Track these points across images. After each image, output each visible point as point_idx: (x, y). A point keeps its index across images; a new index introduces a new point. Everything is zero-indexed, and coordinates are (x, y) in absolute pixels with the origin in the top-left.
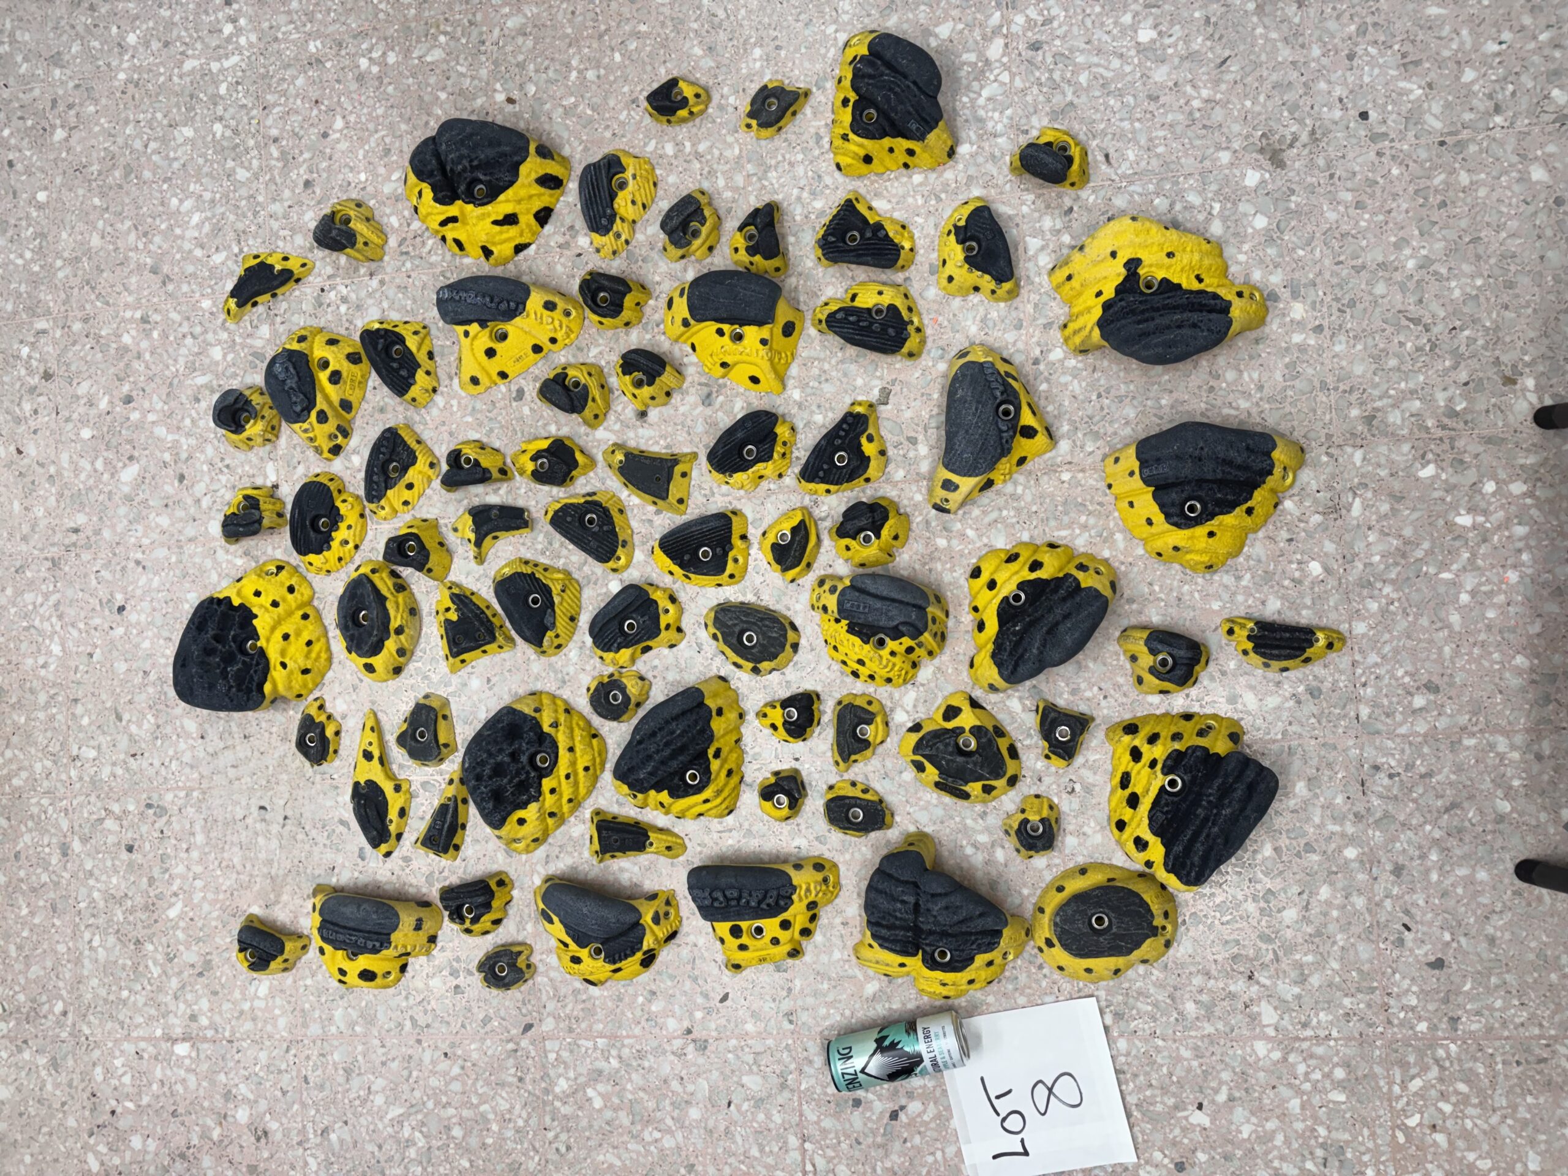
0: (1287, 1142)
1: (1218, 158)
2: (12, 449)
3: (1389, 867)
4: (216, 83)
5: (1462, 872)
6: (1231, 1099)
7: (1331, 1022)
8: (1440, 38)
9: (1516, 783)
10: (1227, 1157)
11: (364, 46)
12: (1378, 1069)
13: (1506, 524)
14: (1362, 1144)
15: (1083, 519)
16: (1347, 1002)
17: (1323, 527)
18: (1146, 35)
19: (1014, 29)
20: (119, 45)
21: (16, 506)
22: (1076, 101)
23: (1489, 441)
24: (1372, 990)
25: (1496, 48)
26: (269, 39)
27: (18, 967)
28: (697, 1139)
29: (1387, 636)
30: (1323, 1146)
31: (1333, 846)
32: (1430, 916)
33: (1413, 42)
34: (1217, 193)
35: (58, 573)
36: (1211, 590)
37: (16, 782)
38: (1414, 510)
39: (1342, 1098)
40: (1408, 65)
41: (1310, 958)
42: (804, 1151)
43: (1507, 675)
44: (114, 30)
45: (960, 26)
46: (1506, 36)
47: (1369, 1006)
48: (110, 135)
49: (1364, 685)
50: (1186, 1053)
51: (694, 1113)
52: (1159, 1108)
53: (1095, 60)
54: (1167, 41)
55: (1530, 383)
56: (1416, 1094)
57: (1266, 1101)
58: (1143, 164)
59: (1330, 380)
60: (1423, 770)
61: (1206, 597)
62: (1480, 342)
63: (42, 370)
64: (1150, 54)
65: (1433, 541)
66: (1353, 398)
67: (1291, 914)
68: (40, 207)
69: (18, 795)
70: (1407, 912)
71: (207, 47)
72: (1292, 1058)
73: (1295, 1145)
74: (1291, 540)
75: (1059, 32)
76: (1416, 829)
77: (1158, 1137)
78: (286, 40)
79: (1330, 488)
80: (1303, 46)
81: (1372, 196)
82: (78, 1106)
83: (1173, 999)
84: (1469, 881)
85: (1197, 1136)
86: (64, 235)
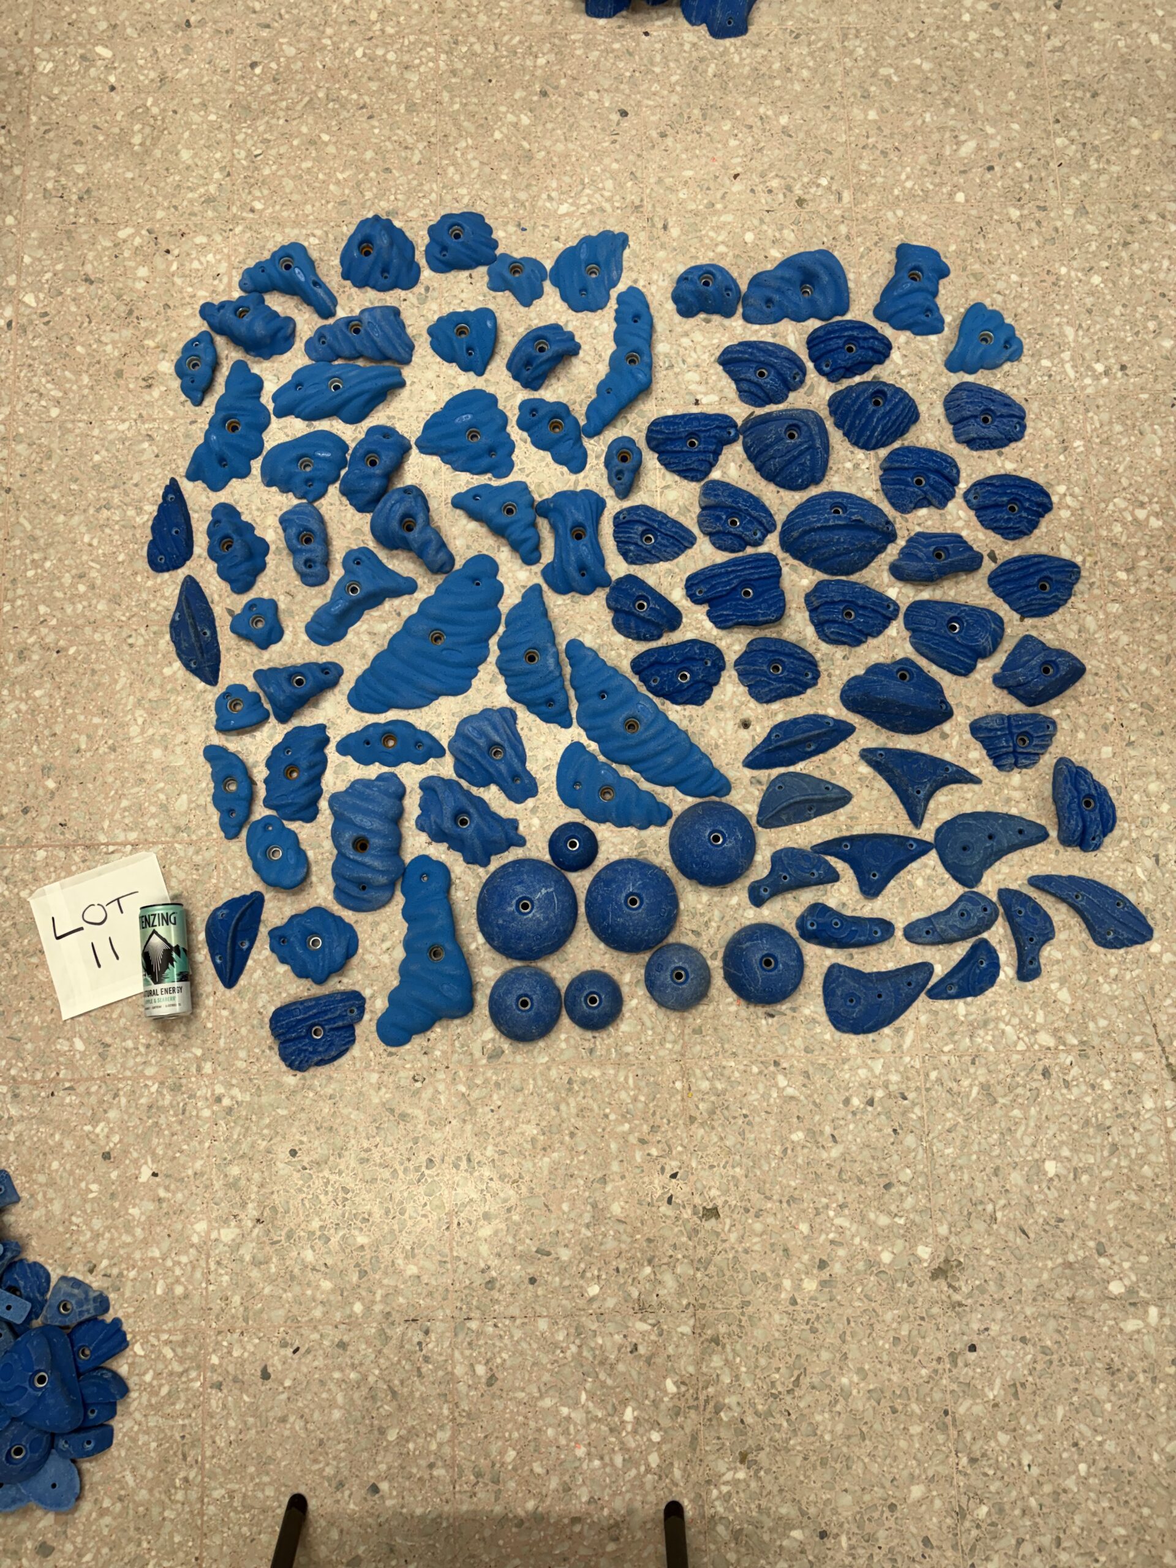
0: (126, 1245)
1: (942, 1224)
2: (739, 170)
3: (346, 1339)
4: (1051, 357)
5: (340, 1399)
6: (160, 1200)
7: (220, 1285)
8: (1036, 1415)
9: (411, 1446)
10: (113, 1196)
11: (1077, 490)
12: (181, 1322)
13: (624, 1449)
14: (121, 1307)
15: (643, 1099)
16: (236, 1299)
17: (627, 1297)
18: (1051, 1167)
19: (1062, 1056)
20: (1091, 269)
21: (690, 173)
22: (998, 1106)
23: (694, 1438)
24: (246, 1320)
25: (1025, 1462)
26: (1087, 405)
27: (293, 169)
28: (136, 755)
29: (535, 1346)
30: (121, 1275)
31: (364, 1293)
32: (305, 1370)
33: (1034, 1393)
34: (913, 1222)
35: (629, 210)
36: (578, 1203)
37: (451, 170)
38: (639, 1373)
39: (159, 1292)
40: (1015, 1388)
41: (273, 1270)
42: (124, 844)
43: (500, 1443)
44: (1105, 264)
45: (1067, 1010)
46: (1035, 1471)
47: (233, 1317)
48: (1011, 260)
49: (495, 1326)
50: (198, 1165)
51: (157, 753)
52: (155, 1141)
53: (1032, 1124)
54: (1044, 1185)
55: (741, 1475)
56: (160, 1352)
57: (158, 1229)
58: (940, 1161)
59: (750, 1310)
60: (424, 1370)
61: (573, 1200)
62: (777, 1436)
63: (806, 197)
64: (1034, 1171)
65: (613, 1388)
66: (734, 1328)
67: (309, 1256)
68: (951, 195)
69: (440, 173)
70: (308, 1351)
71: (1084, 350)
72: (192, 1251)
73: (122, 1252)
74: (618, 1270)
75: (1057, 1093)
76: (375, 1362)
77: (130, 1139)
78: (1085, 420)
79: (660, 1305)
80: (1034, 1300)
81: (904, 1352)
82: (173, 220)
83: (242, 1157)
84: (332, 1404)
85: (132, 1171)
86: (924, 218)
